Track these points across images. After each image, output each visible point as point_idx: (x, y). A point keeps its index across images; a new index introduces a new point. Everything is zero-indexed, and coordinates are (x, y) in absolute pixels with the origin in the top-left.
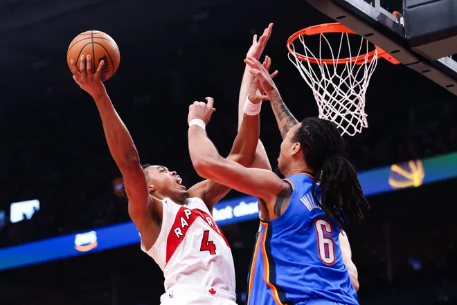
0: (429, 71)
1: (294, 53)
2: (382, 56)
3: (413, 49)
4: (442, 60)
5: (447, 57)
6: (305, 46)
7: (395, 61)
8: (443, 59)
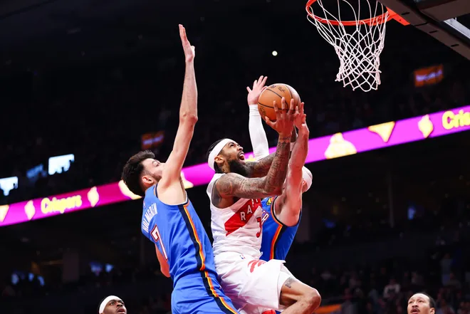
0: (436, 31)
1: (313, 16)
2: (393, 17)
3: (422, 11)
4: (448, 22)
5: (453, 19)
6: (324, 9)
7: (405, 22)
8: (449, 20)
